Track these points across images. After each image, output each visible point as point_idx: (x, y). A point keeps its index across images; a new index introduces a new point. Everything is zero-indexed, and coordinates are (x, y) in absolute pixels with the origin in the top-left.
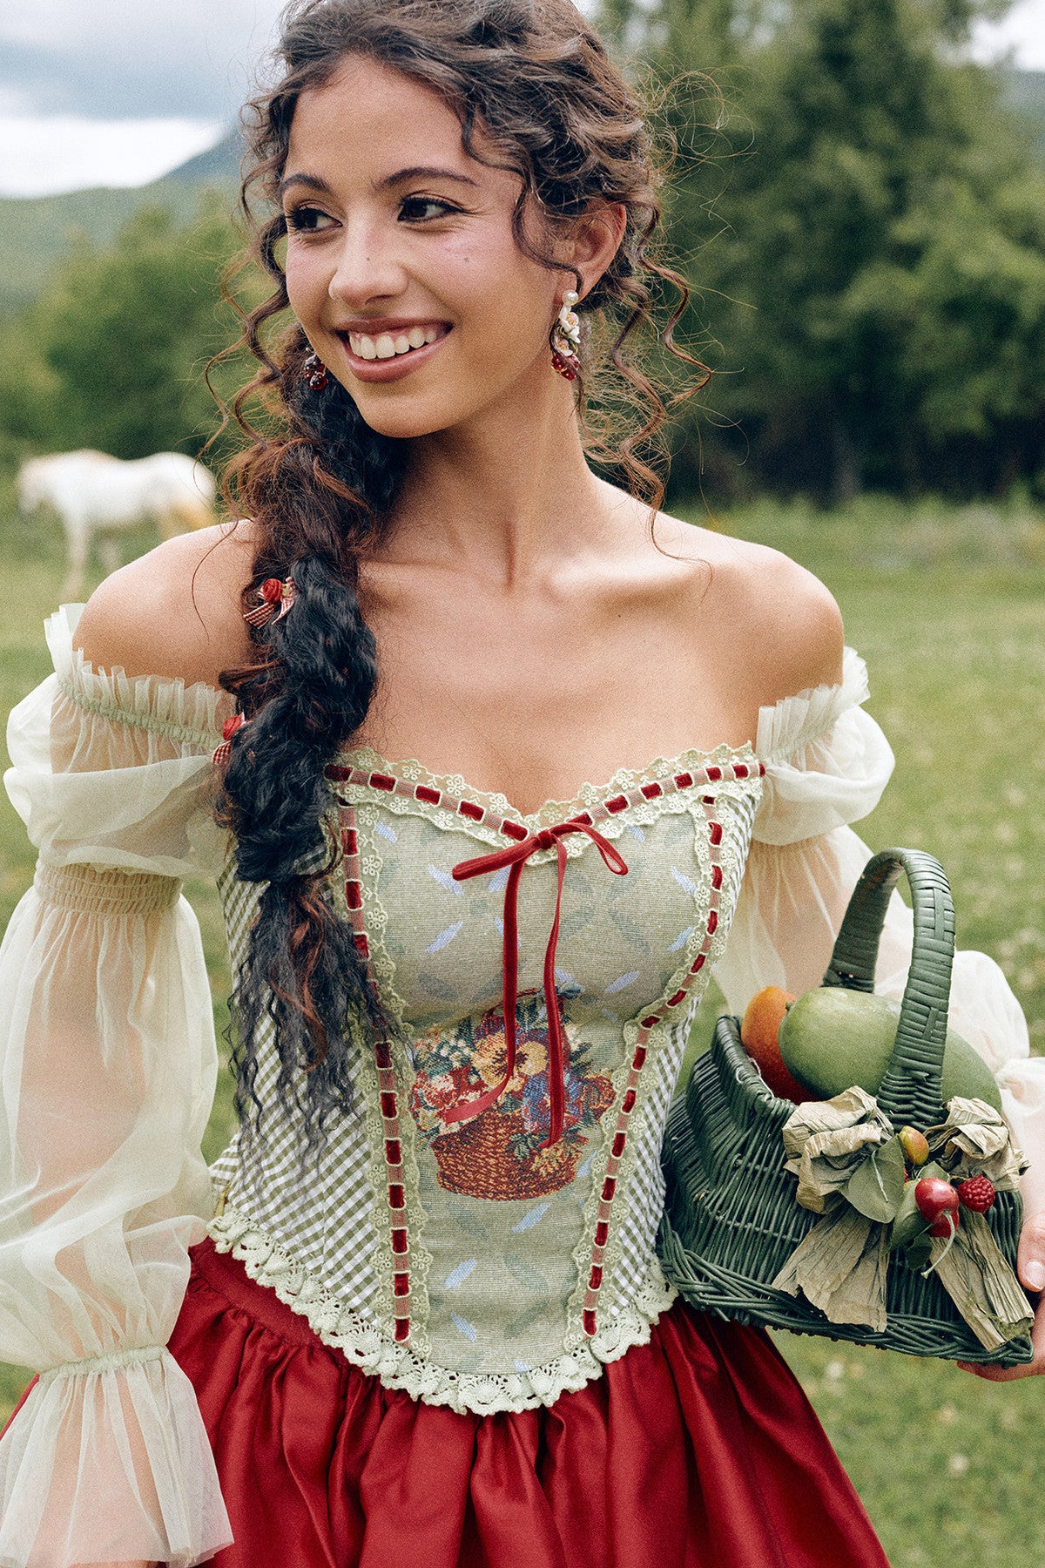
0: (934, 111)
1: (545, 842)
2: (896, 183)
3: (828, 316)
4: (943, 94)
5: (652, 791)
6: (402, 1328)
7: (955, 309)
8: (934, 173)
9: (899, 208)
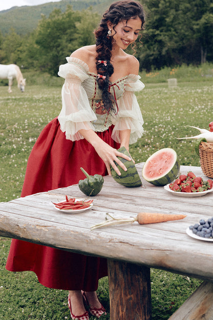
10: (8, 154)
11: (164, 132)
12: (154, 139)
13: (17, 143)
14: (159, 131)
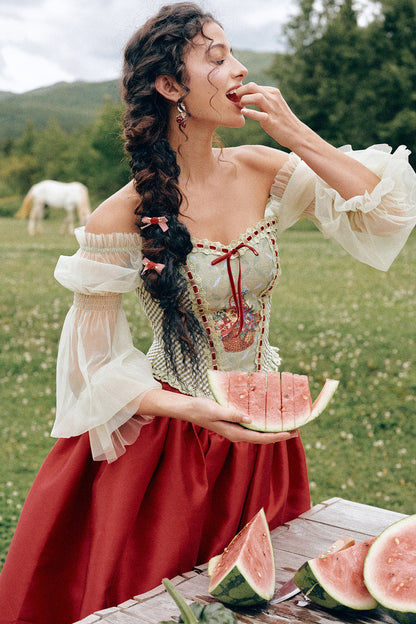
1: (234, 252)
3: (387, 130)
5: (256, 233)
10: (14, 374)
11: (340, 349)
12: (318, 361)
13: (33, 350)
14: (328, 346)
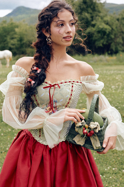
0: (96, 8)
2: (92, 17)
4: (97, 7)
5: (66, 82)
6: (40, 136)
7: (99, 32)
8: (96, 16)
9: (92, 20)
